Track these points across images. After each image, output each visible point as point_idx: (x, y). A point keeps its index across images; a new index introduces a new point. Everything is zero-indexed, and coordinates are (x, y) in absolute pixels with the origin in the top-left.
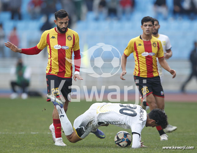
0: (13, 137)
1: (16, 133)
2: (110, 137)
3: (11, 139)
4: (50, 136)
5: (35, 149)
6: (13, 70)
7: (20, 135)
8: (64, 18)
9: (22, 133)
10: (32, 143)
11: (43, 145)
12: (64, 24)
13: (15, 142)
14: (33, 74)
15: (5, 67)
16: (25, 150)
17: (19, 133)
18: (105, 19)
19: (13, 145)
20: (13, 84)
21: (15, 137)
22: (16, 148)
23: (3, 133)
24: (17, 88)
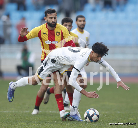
0: (19, 115)
1: (21, 112)
2: (106, 115)
3: (17, 117)
4: (51, 114)
5: (38, 126)
6: (19, 56)
7: (26, 113)
8: (53, 14)
9: (26, 112)
10: (36, 121)
11: (46, 123)
12: (53, 18)
13: (21, 120)
14: (36, 59)
15: (12, 53)
16: (30, 127)
17: (25, 112)
18: (101, 10)
19: (19, 123)
20: (19, 68)
21: (21, 116)
22: (21, 125)
23: (10, 112)
24: (23, 72)
